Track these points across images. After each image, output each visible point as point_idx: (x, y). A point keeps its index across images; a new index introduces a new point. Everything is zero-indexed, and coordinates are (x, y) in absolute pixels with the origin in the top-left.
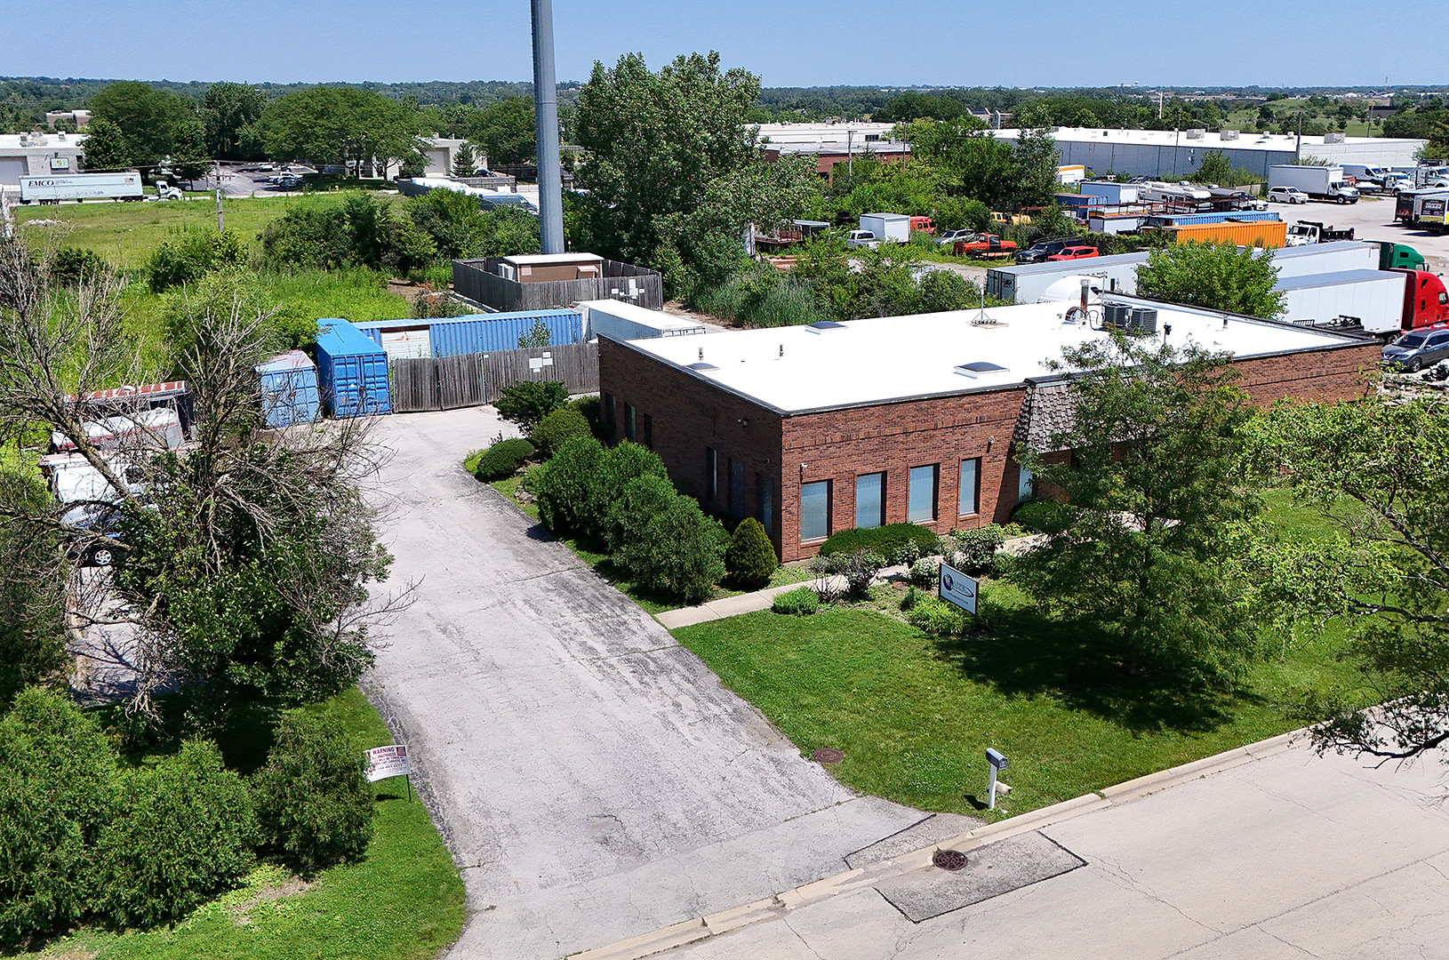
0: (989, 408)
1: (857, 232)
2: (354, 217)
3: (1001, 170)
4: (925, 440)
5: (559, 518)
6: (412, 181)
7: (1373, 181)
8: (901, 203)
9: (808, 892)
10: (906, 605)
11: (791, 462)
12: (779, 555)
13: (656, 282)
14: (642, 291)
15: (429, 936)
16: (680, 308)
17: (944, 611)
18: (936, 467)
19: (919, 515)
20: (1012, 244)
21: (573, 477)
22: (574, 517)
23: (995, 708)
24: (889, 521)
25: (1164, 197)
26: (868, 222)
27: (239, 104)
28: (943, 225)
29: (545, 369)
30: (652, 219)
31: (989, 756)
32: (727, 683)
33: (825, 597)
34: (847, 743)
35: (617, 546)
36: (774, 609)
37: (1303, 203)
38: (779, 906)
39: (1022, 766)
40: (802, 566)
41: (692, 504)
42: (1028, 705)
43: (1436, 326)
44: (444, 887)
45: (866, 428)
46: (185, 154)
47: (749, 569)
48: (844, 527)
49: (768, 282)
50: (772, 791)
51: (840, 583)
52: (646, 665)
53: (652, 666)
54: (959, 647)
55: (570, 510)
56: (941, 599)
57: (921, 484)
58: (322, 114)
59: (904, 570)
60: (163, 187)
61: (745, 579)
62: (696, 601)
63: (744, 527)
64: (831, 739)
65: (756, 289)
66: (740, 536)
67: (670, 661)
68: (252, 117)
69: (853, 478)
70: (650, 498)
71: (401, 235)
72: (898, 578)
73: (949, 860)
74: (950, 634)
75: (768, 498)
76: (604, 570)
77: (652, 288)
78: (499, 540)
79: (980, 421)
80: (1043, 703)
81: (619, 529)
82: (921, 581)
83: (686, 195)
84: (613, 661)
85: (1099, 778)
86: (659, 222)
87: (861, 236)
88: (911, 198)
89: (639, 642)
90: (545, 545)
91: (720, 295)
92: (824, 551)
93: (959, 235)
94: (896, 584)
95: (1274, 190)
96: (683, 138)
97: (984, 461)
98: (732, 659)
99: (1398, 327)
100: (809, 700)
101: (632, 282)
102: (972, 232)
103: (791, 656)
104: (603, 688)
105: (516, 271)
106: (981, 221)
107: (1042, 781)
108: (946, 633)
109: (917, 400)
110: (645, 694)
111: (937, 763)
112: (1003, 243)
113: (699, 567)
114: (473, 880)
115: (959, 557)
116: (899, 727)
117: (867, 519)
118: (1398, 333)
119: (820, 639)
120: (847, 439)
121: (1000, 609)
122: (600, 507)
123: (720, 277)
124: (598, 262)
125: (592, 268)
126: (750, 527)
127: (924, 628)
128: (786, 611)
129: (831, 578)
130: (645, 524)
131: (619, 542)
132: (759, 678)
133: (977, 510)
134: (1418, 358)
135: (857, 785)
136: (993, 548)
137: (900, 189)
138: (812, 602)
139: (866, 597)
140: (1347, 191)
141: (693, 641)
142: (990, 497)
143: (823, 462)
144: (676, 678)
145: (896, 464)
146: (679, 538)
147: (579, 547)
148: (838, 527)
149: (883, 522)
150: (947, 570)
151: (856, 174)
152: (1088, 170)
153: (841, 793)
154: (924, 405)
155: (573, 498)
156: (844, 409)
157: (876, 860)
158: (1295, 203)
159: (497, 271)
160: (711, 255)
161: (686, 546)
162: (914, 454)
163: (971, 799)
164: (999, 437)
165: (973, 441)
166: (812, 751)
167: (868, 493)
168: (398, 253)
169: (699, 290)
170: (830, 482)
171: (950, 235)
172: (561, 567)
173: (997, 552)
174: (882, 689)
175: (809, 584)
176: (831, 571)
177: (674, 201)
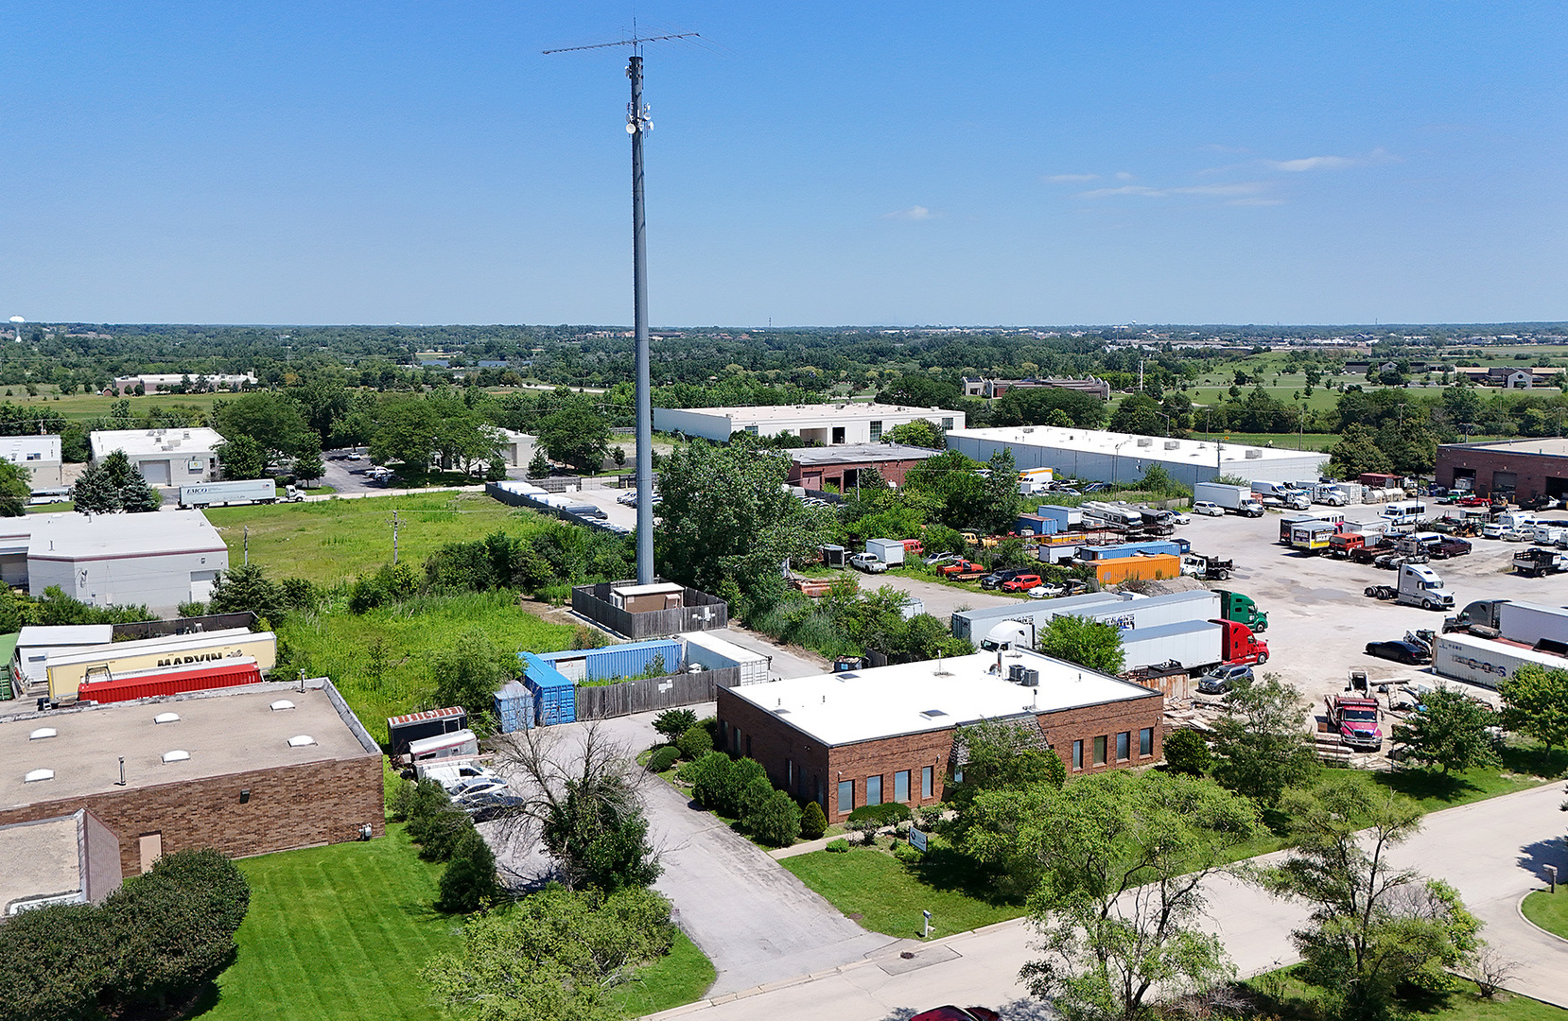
0: (937, 739)
1: (865, 555)
2: (493, 550)
3: (975, 496)
4: (903, 757)
5: (708, 799)
6: (497, 484)
7: (1277, 497)
8: (898, 531)
9: (849, 966)
10: (893, 848)
11: (835, 771)
12: (828, 821)
13: (723, 608)
14: (714, 615)
15: (704, 979)
16: (739, 625)
17: (911, 850)
18: (909, 771)
19: (901, 798)
20: (980, 567)
21: (715, 776)
22: (715, 798)
23: (932, 896)
24: (885, 801)
25: (1106, 515)
26: (874, 545)
27: (330, 400)
28: (930, 549)
29: (668, 690)
30: (718, 560)
31: (924, 914)
32: (807, 885)
33: (852, 843)
34: (865, 912)
35: (745, 816)
36: (827, 849)
37: (1220, 515)
38: (839, 971)
39: (940, 920)
40: (839, 826)
41: (784, 794)
42: (947, 895)
43: (1247, 658)
44: (705, 964)
45: (872, 752)
46: (306, 460)
47: (814, 828)
48: (861, 805)
49: (804, 614)
50: (833, 930)
51: (859, 836)
52: (768, 877)
53: (771, 877)
54: (917, 868)
55: (714, 794)
56: (910, 844)
57: (902, 780)
58: (418, 425)
59: (893, 829)
60: (292, 490)
61: (811, 833)
62: (787, 845)
63: (810, 806)
64: (858, 910)
65: (796, 619)
66: (809, 811)
67: (779, 875)
68: (341, 411)
69: (865, 778)
70: (761, 790)
71: (526, 561)
72: (889, 833)
73: (907, 956)
74: (913, 862)
75: (821, 788)
76: (736, 828)
77: (720, 613)
78: (675, 810)
79: (932, 747)
80: (954, 894)
81: (745, 807)
82: (901, 835)
83: (742, 542)
84: (752, 875)
85: (972, 926)
86: (723, 562)
87: (867, 558)
88: (904, 525)
89: (762, 865)
90: (700, 813)
91: (769, 620)
92: (851, 819)
93: (941, 557)
94: (888, 836)
95: (1198, 504)
96: (740, 504)
97: (935, 768)
98: (809, 874)
99: (1220, 660)
100: (846, 893)
101: (707, 609)
102: (950, 555)
103: (837, 873)
104: (750, 887)
105: (623, 600)
106: (957, 545)
107: (949, 927)
108: (911, 861)
109: (898, 737)
110: (770, 890)
111: (904, 919)
112: (974, 566)
113: (789, 828)
114: (715, 962)
115: (921, 822)
116: (888, 905)
117: (874, 801)
118: (1220, 663)
119: (850, 864)
120: (862, 758)
121: (939, 849)
122: (732, 794)
123: (768, 607)
124: (680, 591)
125: (677, 596)
126: (815, 806)
127: (901, 859)
128: (833, 850)
129: (855, 832)
130: (760, 805)
131: (745, 813)
132: (823, 883)
133: (932, 794)
134: (1222, 685)
135: (869, 928)
136: (938, 817)
137: (896, 519)
138: (846, 846)
139: (873, 843)
140: (1254, 508)
141: (791, 865)
142: (939, 787)
143: (850, 771)
144: (783, 883)
145: (887, 770)
146: (779, 813)
147: (719, 815)
148: (857, 805)
149: (882, 802)
150: (913, 830)
151: (862, 500)
152: (1056, 472)
153: (863, 931)
154: (901, 739)
155: (716, 788)
156: (861, 743)
157: (877, 955)
158: (1214, 516)
159: (608, 598)
160: (763, 590)
161: (782, 817)
162: (897, 765)
163: (918, 933)
164: (943, 755)
165: (928, 757)
166: (849, 915)
167: (874, 786)
168: (524, 575)
169: (754, 613)
170: (853, 781)
171: (934, 557)
172: (713, 826)
173: (941, 818)
174: (881, 888)
175: (844, 836)
176: (855, 829)
177: (734, 547)
